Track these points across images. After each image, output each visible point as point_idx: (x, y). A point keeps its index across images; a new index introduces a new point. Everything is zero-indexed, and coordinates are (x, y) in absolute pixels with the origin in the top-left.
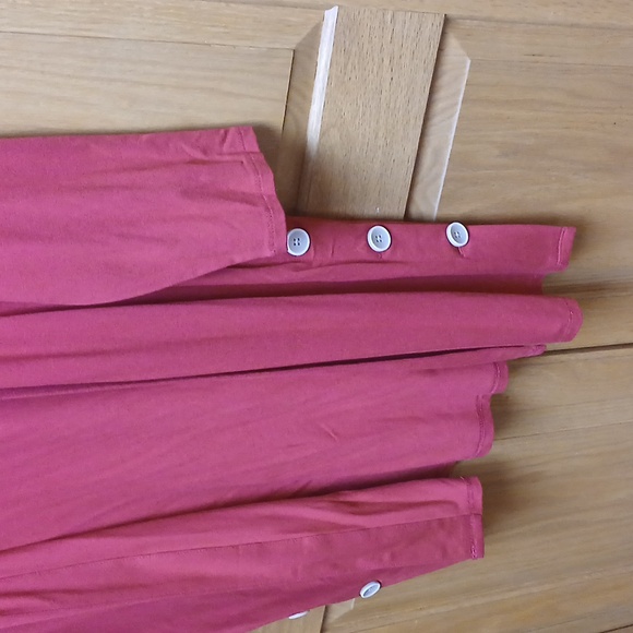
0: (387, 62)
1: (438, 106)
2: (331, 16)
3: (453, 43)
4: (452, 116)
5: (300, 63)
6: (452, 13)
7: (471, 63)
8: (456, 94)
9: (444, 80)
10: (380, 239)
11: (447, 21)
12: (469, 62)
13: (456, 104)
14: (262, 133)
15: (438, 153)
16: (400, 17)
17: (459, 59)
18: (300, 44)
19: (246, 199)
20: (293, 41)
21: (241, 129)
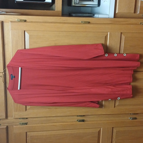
0: (115, 37)
2: (109, 33)
3: (122, 35)
5: (106, 37)
6: (122, 32)
7: (125, 37)
9: (122, 39)
10: (116, 55)
11: (121, 33)
14: (102, 44)
15: (122, 46)
16: (116, 33)
17: (123, 37)
19: (100, 49)
20: (105, 35)
21: (100, 44)
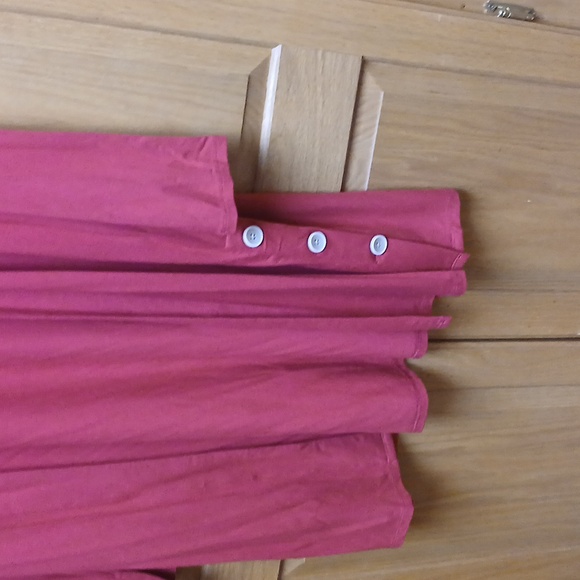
0: (319, 89)
1: (360, 128)
2: (276, 53)
4: (371, 136)
5: (254, 85)
6: (368, 55)
7: (384, 95)
8: (374, 118)
9: (364, 108)
11: (364, 62)
12: (382, 93)
13: (374, 126)
15: (361, 170)
16: (328, 55)
18: (252, 72)
20: (248, 69)
